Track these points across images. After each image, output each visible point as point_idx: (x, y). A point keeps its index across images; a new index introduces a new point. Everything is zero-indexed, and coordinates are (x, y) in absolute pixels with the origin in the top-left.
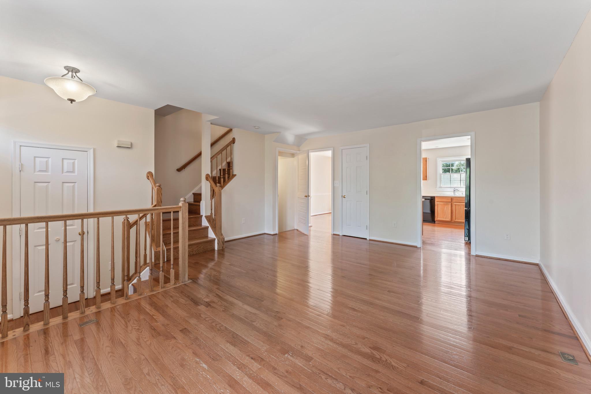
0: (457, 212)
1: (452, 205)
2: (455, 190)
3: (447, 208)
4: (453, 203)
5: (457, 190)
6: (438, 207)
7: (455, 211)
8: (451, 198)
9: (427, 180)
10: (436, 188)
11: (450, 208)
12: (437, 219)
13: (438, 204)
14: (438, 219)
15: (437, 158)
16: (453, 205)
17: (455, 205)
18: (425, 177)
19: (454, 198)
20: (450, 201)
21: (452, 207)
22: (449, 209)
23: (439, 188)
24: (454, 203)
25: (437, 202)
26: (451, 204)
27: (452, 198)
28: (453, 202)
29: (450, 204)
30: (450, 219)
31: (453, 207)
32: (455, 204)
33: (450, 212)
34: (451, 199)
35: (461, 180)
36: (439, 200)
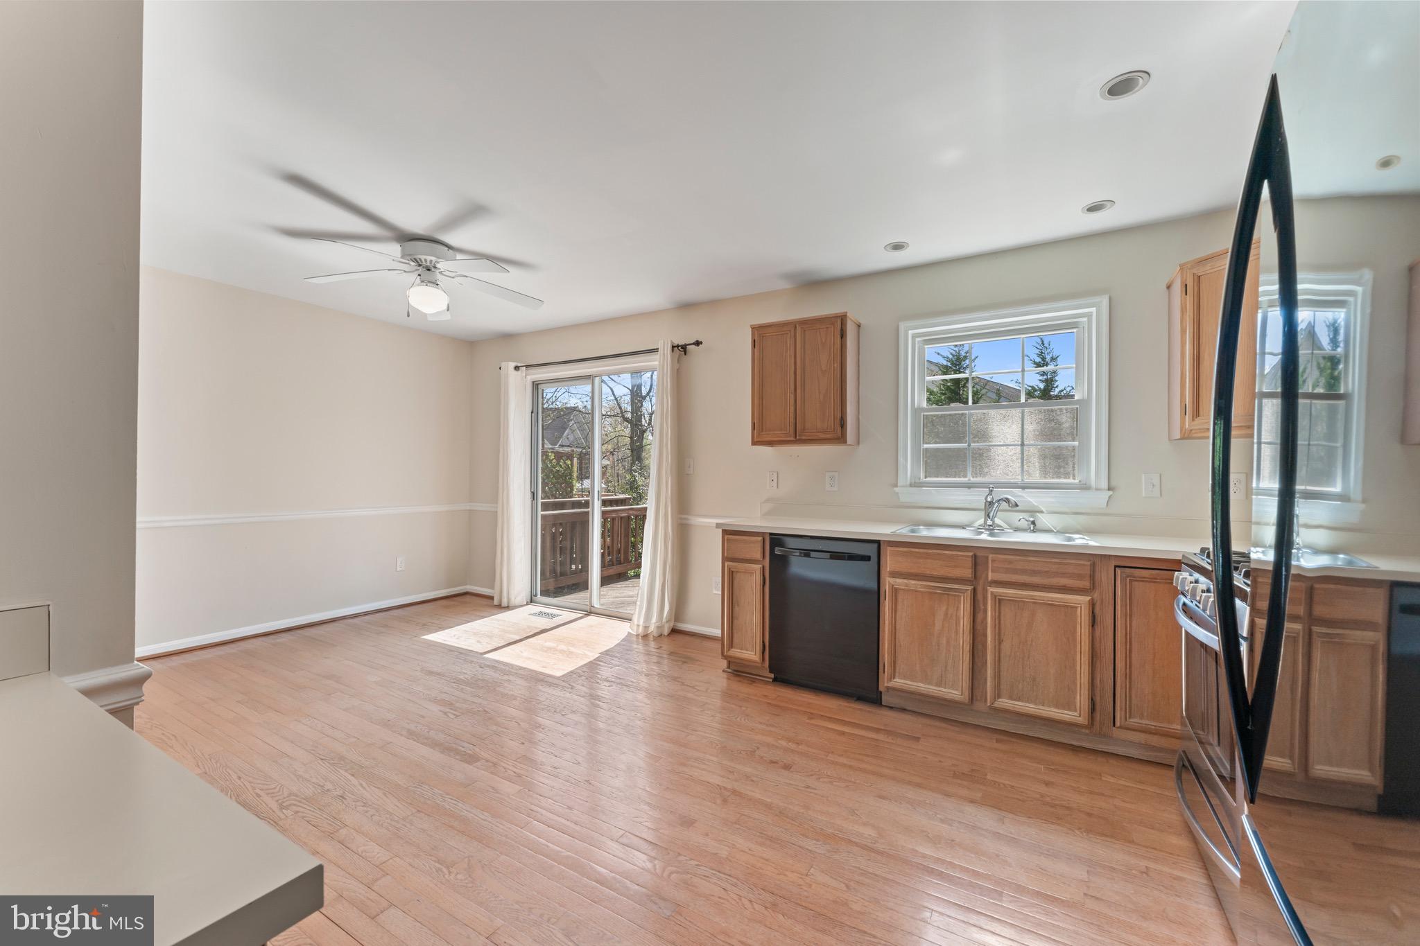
0: (1006, 646)
1: (980, 597)
2: (991, 503)
3: (946, 614)
4: (985, 591)
5: (1007, 500)
6: (894, 610)
7: (999, 640)
8: (975, 556)
9: (845, 442)
10: (896, 486)
11: (965, 623)
12: (890, 679)
13: (895, 591)
14: (898, 682)
15: (902, 326)
16: (985, 598)
17: (999, 601)
18: (838, 422)
19: (991, 556)
20: (967, 573)
21: (980, 617)
22: (957, 623)
23: (911, 485)
24: (991, 589)
25: (894, 574)
26: (975, 590)
27: (978, 557)
28: (981, 582)
29: (969, 594)
30: (967, 693)
31: (985, 611)
32: (994, 596)
33: (967, 648)
34: (969, 563)
35: (1022, 445)
36: (905, 565)
